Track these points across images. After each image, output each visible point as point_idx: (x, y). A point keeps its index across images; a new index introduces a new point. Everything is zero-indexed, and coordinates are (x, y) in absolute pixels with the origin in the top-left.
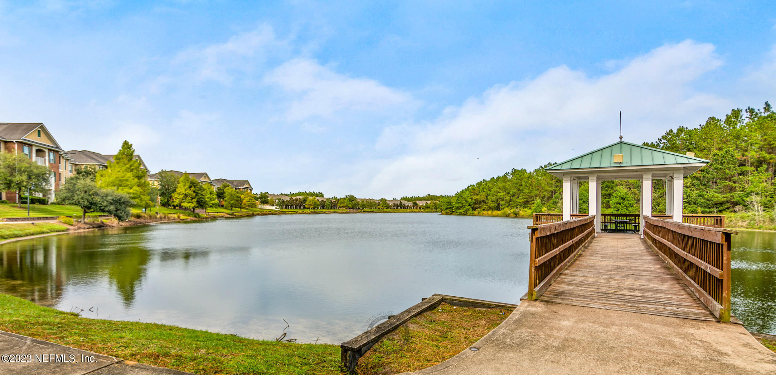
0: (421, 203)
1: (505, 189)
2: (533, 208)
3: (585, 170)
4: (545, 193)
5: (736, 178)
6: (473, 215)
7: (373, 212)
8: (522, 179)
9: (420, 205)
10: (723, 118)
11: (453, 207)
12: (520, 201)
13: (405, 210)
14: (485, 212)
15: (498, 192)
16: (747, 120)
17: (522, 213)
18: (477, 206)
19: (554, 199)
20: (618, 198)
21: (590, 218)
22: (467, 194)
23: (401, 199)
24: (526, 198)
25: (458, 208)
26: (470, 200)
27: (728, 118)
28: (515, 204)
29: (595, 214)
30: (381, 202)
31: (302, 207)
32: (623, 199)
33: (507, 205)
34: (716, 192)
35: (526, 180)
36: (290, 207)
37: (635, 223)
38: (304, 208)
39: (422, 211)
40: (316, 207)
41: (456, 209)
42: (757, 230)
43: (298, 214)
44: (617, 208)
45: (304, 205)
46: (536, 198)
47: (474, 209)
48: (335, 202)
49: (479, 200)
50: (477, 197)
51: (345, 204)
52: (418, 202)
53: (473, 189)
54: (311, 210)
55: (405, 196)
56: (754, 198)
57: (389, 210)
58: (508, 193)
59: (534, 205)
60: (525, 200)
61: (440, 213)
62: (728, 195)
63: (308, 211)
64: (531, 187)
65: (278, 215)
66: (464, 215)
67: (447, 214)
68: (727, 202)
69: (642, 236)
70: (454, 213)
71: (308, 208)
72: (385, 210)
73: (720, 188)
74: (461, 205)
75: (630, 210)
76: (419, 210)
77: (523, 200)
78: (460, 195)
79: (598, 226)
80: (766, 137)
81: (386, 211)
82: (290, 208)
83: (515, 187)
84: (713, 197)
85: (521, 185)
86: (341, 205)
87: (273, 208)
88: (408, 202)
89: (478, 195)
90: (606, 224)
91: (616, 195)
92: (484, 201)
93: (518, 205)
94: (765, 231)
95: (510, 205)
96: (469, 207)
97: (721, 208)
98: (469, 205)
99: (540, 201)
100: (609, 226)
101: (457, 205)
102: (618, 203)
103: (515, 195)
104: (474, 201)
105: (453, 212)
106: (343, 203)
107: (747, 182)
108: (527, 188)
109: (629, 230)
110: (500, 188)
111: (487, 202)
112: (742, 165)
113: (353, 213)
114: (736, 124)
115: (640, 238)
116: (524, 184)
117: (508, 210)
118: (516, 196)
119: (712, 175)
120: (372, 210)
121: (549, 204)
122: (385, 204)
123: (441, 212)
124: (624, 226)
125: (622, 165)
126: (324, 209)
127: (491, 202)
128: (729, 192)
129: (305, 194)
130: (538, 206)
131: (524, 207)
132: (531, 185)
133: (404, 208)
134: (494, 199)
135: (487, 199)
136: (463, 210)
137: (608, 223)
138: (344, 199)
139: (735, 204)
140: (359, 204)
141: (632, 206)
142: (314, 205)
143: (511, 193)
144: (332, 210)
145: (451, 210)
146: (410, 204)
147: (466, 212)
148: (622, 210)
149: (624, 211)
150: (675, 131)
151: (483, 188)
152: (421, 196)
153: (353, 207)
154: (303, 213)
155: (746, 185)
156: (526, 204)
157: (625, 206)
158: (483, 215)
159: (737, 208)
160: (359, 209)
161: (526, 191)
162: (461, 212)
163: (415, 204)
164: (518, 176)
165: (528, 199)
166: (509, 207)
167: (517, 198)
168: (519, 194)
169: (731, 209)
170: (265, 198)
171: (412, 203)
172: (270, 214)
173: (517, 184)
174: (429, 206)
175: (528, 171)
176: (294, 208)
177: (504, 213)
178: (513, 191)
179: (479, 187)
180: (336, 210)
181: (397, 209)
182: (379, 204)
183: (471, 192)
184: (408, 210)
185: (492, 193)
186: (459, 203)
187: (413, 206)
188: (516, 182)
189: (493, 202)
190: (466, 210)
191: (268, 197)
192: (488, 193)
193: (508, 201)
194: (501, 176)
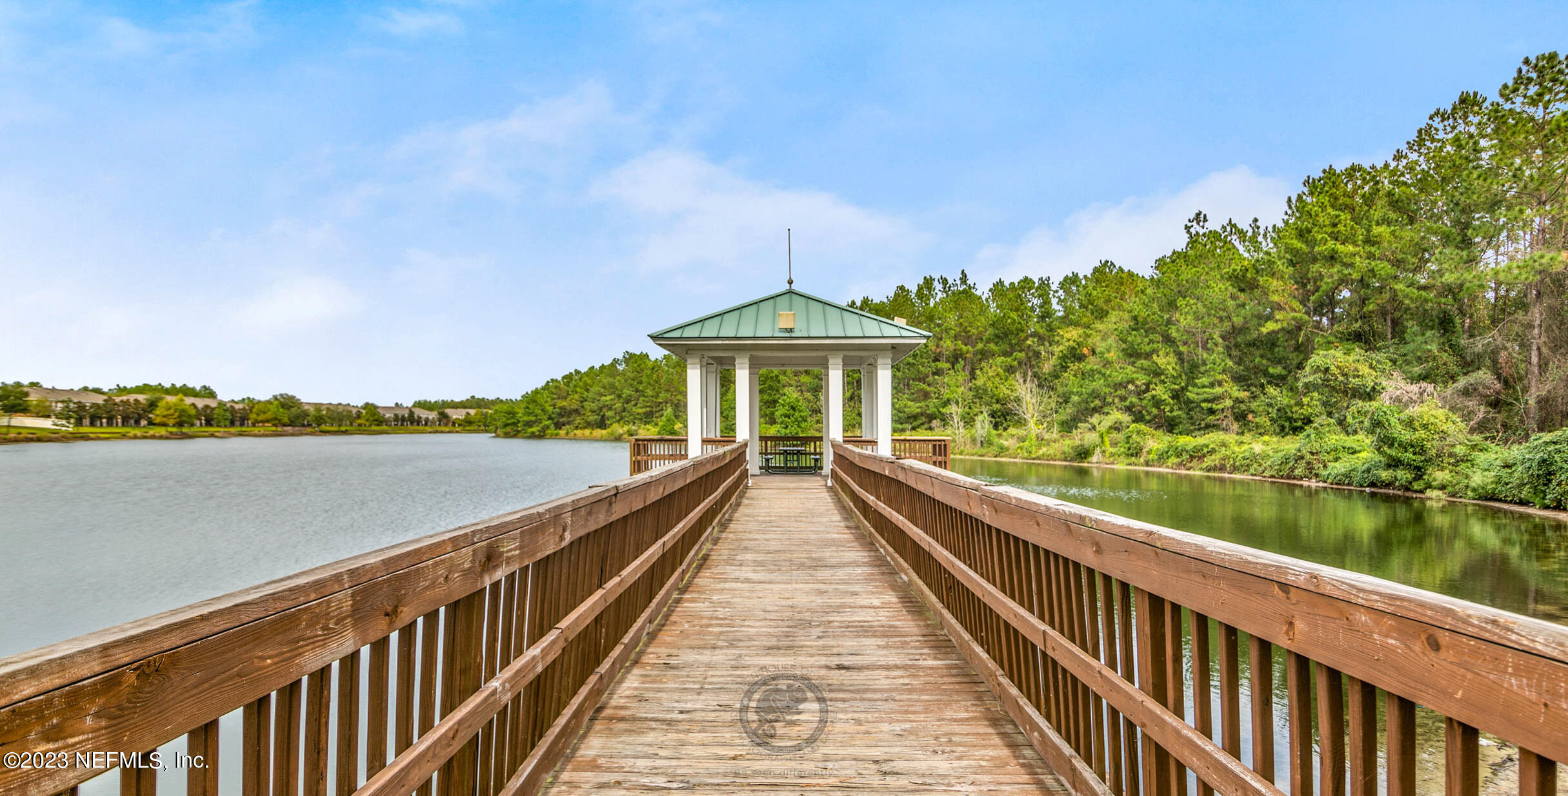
0: (456, 415)
1: (612, 388)
2: (660, 424)
3: (727, 342)
5: (930, 379)
6: (556, 437)
7: (345, 433)
8: (642, 370)
9: (454, 417)
10: (914, 289)
11: (519, 422)
12: (640, 411)
13: (421, 428)
14: (579, 432)
15: (601, 395)
16: (940, 295)
17: (642, 433)
18: (564, 419)
20: (787, 407)
21: (741, 446)
22: (545, 396)
23: (414, 406)
24: (649, 406)
25: (529, 424)
26: (550, 409)
27: (920, 288)
28: (631, 417)
29: (747, 437)
30: (364, 411)
31: (144, 422)
32: (793, 408)
33: (618, 418)
34: (908, 400)
35: (649, 372)
36: (104, 421)
37: (815, 454)
38: (151, 423)
39: (458, 429)
40: (185, 422)
41: (525, 425)
42: (958, 457)
43: (131, 438)
44: (785, 425)
45: (150, 416)
46: (665, 406)
47: (558, 426)
48: (244, 409)
49: (568, 408)
50: (564, 403)
51: (269, 415)
52: (448, 411)
53: (556, 387)
54: (170, 429)
55: (422, 398)
56: (953, 409)
57: (385, 427)
58: (620, 396)
59: (664, 418)
60: (648, 409)
61: (493, 435)
62: (923, 404)
63: (162, 431)
64: (657, 386)
65: (61, 441)
66: (540, 437)
67: (507, 435)
68: (922, 414)
69: (829, 481)
70: (520, 435)
71: (164, 425)
72: (374, 428)
73: (913, 394)
74: (533, 419)
75: (805, 428)
76: (452, 428)
77: (644, 410)
78: (531, 399)
79: (753, 462)
80: (961, 320)
81: (378, 431)
82: (105, 425)
83: (631, 385)
84: (905, 406)
85: (641, 383)
86: (260, 418)
87: (47, 424)
88: (429, 412)
89: (566, 398)
90: (769, 456)
91: (783, 402)
92: (577, 410)
93: (635, 419)
94: (967, 457)
95: (622, 418)
96: (550, 422)
97: (915, 424)
98: (550, 418)
99: (672, 411)
100: (773, 461)
101: (526, 418)
102: (786, 416)
103: (630, 400)
104: (557, 410)
105: (519, 432)
106: (265, 413)
107: (943, 385)
108: (651, 388)
109: (806, 467)
110: (604, 387)
111: (581, 412)
112: (936, 360)
113: (293, 435)
114: (929, 300)
115: (826, 485)
116: (644, 379)
117: (617, 429)
118: (633, 403)
119: (904, 373)
120: (343, 428)
122: (375, 414)
123: (495, 432)
124: (798, 460)
125: (793, 335)
126: (211, 425)
127: (589, 414)
128: (924, 400)
129: (160, 389)
130: (669, 420)
131: (646, 423)
132: (657, 382)
133: (418, 425)
134: (594, 406)
135: (583, 407)
136: (538, 428)
137: (771, 454)
138: (269, 402)
139: (931, 417)
140: (308, 415)
141: (806, 421)
142: (179, 417)
143: (624, 396)
144: (232, 430)
145: (515, 428)
146: (433, 415)
147: (544, 432)
148: (792, 428)
149: (795, 429)
151: (575, 386)
152: (457, 399)
153: (292, 422)
154: (145, 437)
155: (942, 390)
157: (796, 421)
158: (575, 439)
159: (935, 423)
160: (309, 425)
161: (649, 392)
162: (533, 433)
163: (444, 417)
164: (635, 365)
165: (652, 407)
166: (622, 422)
167: (634, 405)
168: (638, 399)
169: (926, 426)
170: (16, 398)
171: (436, 413)
172: (31, 440)
173: (633, 380)
174: (472, 420)
175: (652, 358)
176: (120, 424)
177: (612, 434)
178: (627, 392)
179: (567, 384)
180: (244, 429)
181: (402, 425)
182: (359, 415)
183: (553, 394)
184: (428, 429)
185: (590, 395)
186: (529, 414)
187: (440, 420)
188: (631, 375)
189: (593, 412)
190: (543, 428)
191: (27, 394)
192: (585, 396)
193: (618, 410)
194: (606, 364)
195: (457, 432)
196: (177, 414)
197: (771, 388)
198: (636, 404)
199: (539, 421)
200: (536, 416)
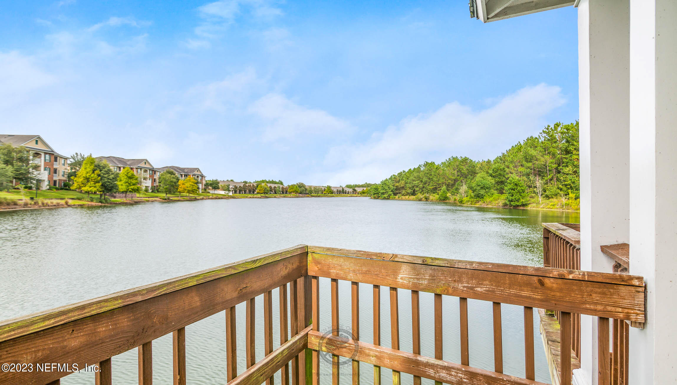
0: (359, 190)
1: (419, 178)
2: (440, 193)
4: (449, 181)
6: (394, 199)
7: (319, 196)
8: (432, 169)
11: (379, 192)
13: (346, 195)
14: (403, 197)
15: (414, 181)
17: (431, 197)
18: (398, 191)
19: (456, 186)
20: (513, 185)
22: (390, 182)
23: (345, 187)
24: (435, 186)
25: (383, 193)
26: (392, 187)
28: (427, 190)
31: (254, 193)
33: (421, 191)
35: (435, 170)
36: (243, 192)
40: (268, 193)
44: (512, 194)
45: (257, 190)
46: (443, 185)
47: (395, 194)
49: (400, 187)
50: (398, 185)
51: (295, 190)
52: (356, 189)
53: (394, 178)
54: (261, 195)
55: (349, 184)
57: (333, 195)
58: (422, 181)
59: (442, 191)
60: (435, 187)
61: (370, 198)
63: (259, 195)
64: (438, 176)
65: (227, 199)
66: (388, 199)
67: (375, 198)
70: (380, 198)
71: (260, 193)
72: (329, 195)
74: (384, 191)
75: (523, 195)
77: (432, 187)
78: (384, 183)
81: (331, 196)
82: (243, 193)
83: (427, 176)
85: (431, 175)
86: (292, 191)
87: (224, 193)
88: (349, 189)
89: (399, 183)
91: (510, 182)
92: (403, 187)
95: (423, 191)
96: (392, 192)
99: (446, 187)
101: (382, 191)
102: (512, 189)
103: (426, 183)
104: (395, 187)
105: (379, 197)
106: (293, 189)
108: (436, 177)
110: (415, 177)
111: (405, 188)
113: (301, 197)
116: (433, 173)
117: (420, 196)
118: (428, 184)
121: (452, 190)
122: (330, 190)
127: (409, 189)
130: (444, 192)
131: (434, 193)
132: (439, 174)
133: (345, 194)
134: (410, 186)
135: (406, 186)
136: (387, 195)
138: (295, 185)
140: (307, 190)
143: (423, 181)
144: (282, 195)
145: (378, 195)
146: (351, 190)
147: (389, 197)
148: (516, 195)
149: (518, 197)
150: (552, 126)
151: (403, 177)
152: (361, 184)
153: (301, 192)
154: (253, 198)
156: (435, 190)
157: (519, 192)
158: (402, 199)
160: (308, 194)
161: (435, 179)
162: (385, 197)
163: (355, 191)
164: (429, 167)
165: (436, 186)
166: (422, 193)
167: (428, 185)
168: (430, 182)
170: (216, 184)
173: (428, 174)
174: (365, 192)
175: (436, 164)
176: (248, 193)
177: (418, 198)
178: (425, 179)
179: (400, 177)
180: (286, 195)
181: (340, 194)
182: (325, 190)
183: (393, 181)
184: (349, 195)
185: (409, 181)
186: (383, 189)
187: (353, 192)
188: (427, 172)
189: (410, 188)
190: (389, 195)
191: (219, 183)
192: (406, 181)
193: (421, 187)
194: (416, 168)
195: (359, 196)
196: (263, 189)
197: (500, 175)
198: (429, 185)
199: (386, 192)
200: (386, 190)
